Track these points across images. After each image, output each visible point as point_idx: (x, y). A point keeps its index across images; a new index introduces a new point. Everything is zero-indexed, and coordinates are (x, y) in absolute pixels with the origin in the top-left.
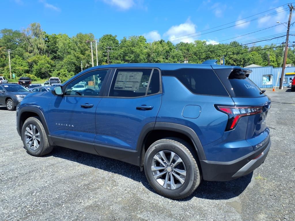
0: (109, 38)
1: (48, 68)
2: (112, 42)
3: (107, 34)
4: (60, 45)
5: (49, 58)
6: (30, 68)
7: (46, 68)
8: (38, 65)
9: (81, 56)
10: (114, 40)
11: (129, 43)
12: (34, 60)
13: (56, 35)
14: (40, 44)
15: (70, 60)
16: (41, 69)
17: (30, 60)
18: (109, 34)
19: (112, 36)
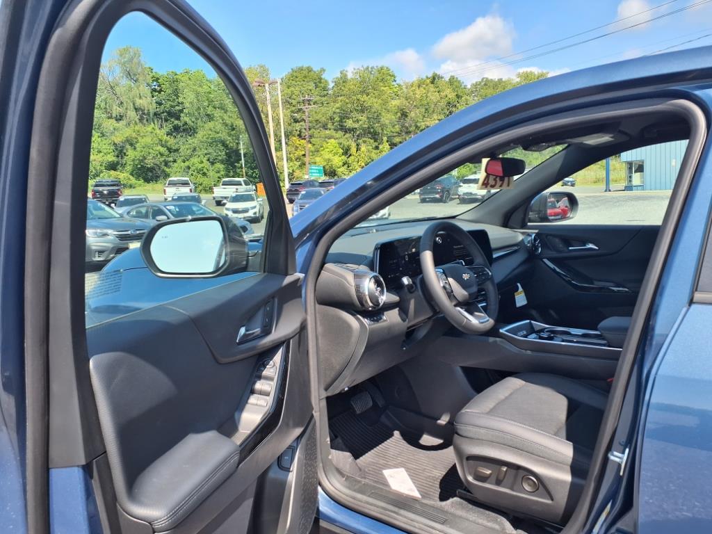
0: (305, 77)
1: (162, 155)
2: (312, 86)
3: (300, 65)
4: (187, 98)
5: (164, 131)
6: (118, 156)
7: (157, 155)
8: (138, 149)
9: (240, 123)
10: (319, 82)
11: (355, 85)
12: (127, 137)
13: (176, 74)
14: (140, 98)
15: (213, 135)
16: (145, 158)
17: (118, 139)
18: (305, 66)
19: (314, 69)
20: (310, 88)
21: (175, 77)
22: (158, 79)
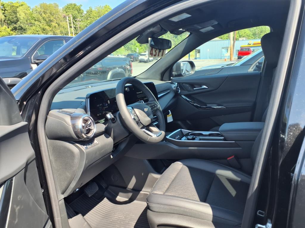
0: (73, 8)
2: (77, 12)
3: (71, 3)
4: (21, 15)
5: (10, 29)
9: (47, 27)
10: (79, 10)
11: (96, 13)
13: (13, 3)
18: (73, 3)
19: (77, 5)
20: (76, 13)
21: (12, 4)
22: (4, 5)
